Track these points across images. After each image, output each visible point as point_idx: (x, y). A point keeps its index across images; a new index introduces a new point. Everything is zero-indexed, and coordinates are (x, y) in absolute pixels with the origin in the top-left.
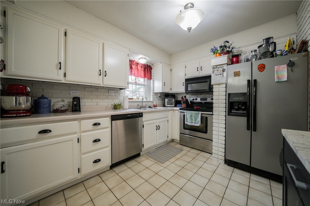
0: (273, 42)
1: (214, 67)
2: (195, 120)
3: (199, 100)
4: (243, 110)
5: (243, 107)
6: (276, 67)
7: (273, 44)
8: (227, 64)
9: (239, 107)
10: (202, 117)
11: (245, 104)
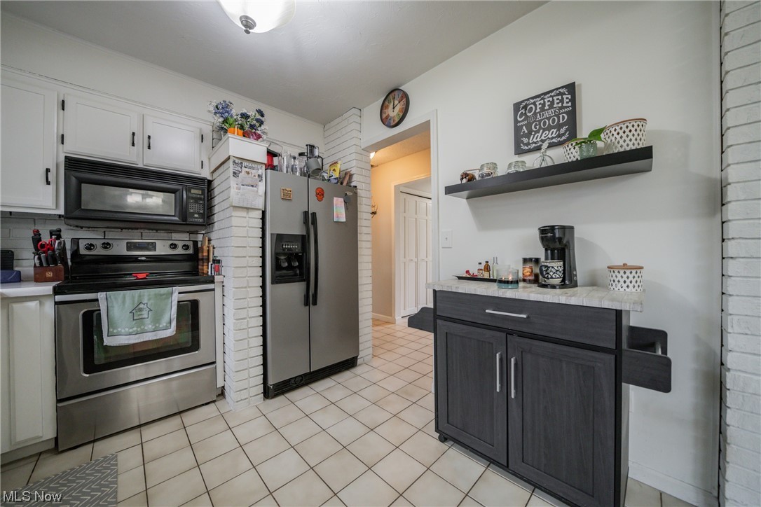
1: (237, 161)
2: (157, 320)
3: (120, 249)
6: (335, 199)
8: (266, 166)
10: (179, 304)
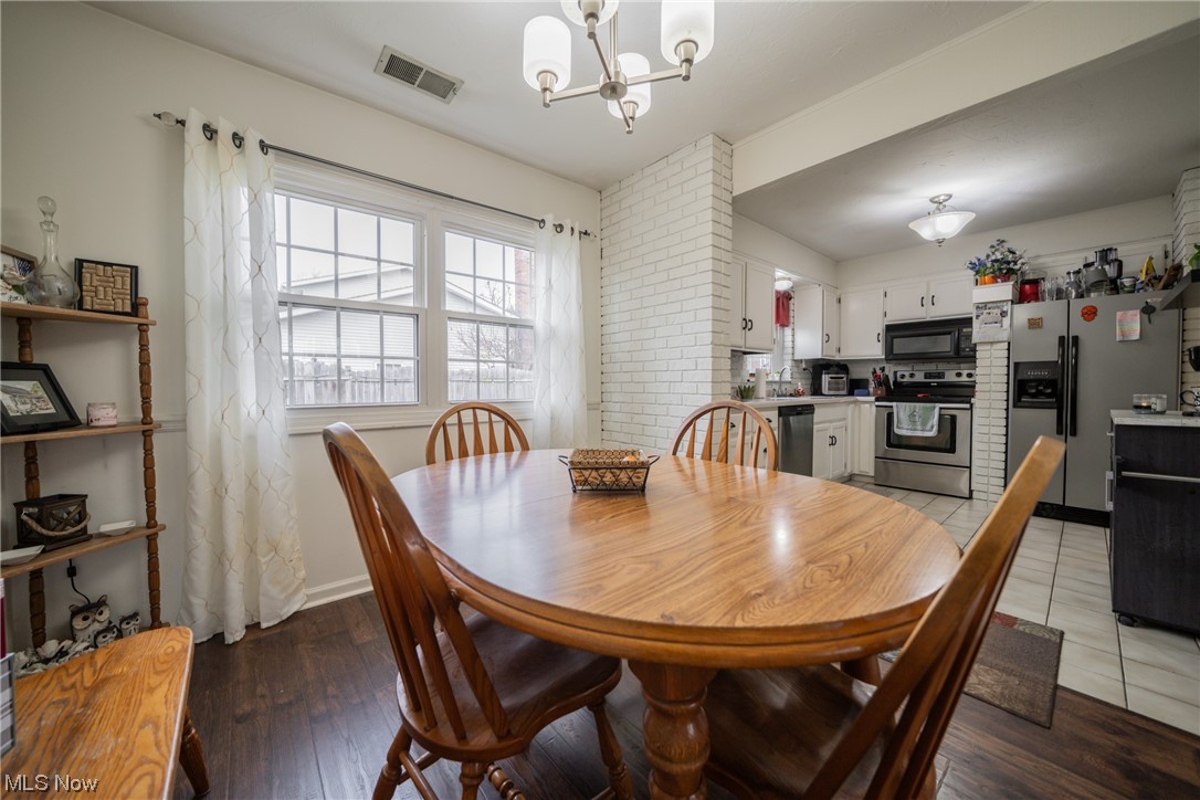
0: (1116, 260)
1: (980, 306)
2: (924, 423)
3: (919, 377)
4: (1048, 396)
5: (1049, 391)
6: (1119, 314)
7: (1116, 264)
8: (1012, 302)
9: (1037, 390)
10: (940, 416)
11: (1052, 383)
